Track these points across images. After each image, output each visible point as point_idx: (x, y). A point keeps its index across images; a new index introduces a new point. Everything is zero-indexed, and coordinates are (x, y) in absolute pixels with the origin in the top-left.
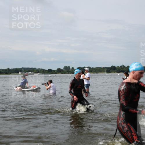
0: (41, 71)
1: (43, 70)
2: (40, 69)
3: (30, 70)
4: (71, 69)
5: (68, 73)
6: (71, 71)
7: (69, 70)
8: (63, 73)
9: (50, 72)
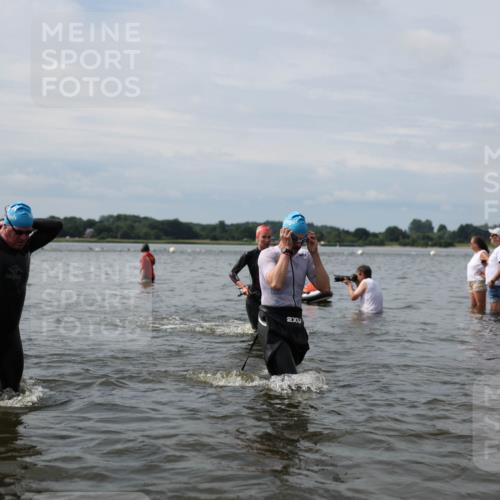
0: (329, 233)
1: (336, 233)
2: (326, 227)
4: (435, 230)
5: (425, 245)
7: (430, 234)
8: (405, 245)
9: (361, 238)
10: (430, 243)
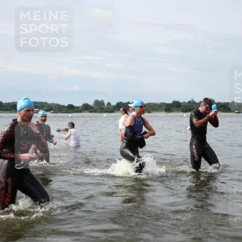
0: (55, 107)
1: (58, 107)
2: (53, 104)
3: (37, 105)
4: (106, 105)
5: (101, 112)
6: (106, 108)
7: (103, 107)
8: (92, 112)
9: (70, 109)
10: (104, 111)
